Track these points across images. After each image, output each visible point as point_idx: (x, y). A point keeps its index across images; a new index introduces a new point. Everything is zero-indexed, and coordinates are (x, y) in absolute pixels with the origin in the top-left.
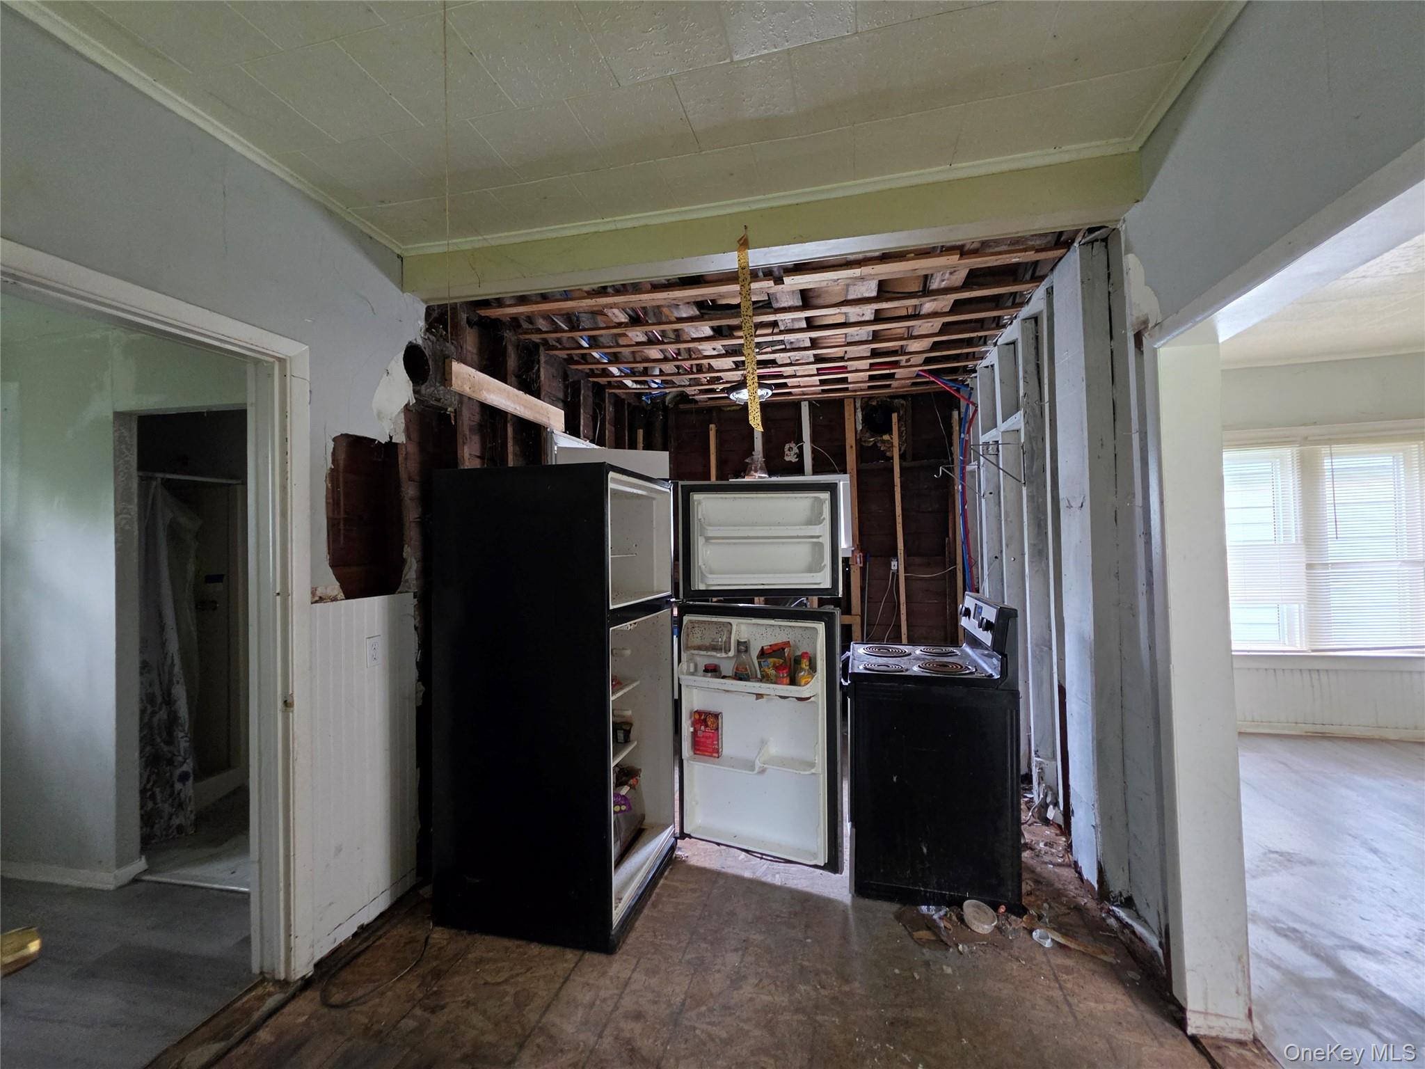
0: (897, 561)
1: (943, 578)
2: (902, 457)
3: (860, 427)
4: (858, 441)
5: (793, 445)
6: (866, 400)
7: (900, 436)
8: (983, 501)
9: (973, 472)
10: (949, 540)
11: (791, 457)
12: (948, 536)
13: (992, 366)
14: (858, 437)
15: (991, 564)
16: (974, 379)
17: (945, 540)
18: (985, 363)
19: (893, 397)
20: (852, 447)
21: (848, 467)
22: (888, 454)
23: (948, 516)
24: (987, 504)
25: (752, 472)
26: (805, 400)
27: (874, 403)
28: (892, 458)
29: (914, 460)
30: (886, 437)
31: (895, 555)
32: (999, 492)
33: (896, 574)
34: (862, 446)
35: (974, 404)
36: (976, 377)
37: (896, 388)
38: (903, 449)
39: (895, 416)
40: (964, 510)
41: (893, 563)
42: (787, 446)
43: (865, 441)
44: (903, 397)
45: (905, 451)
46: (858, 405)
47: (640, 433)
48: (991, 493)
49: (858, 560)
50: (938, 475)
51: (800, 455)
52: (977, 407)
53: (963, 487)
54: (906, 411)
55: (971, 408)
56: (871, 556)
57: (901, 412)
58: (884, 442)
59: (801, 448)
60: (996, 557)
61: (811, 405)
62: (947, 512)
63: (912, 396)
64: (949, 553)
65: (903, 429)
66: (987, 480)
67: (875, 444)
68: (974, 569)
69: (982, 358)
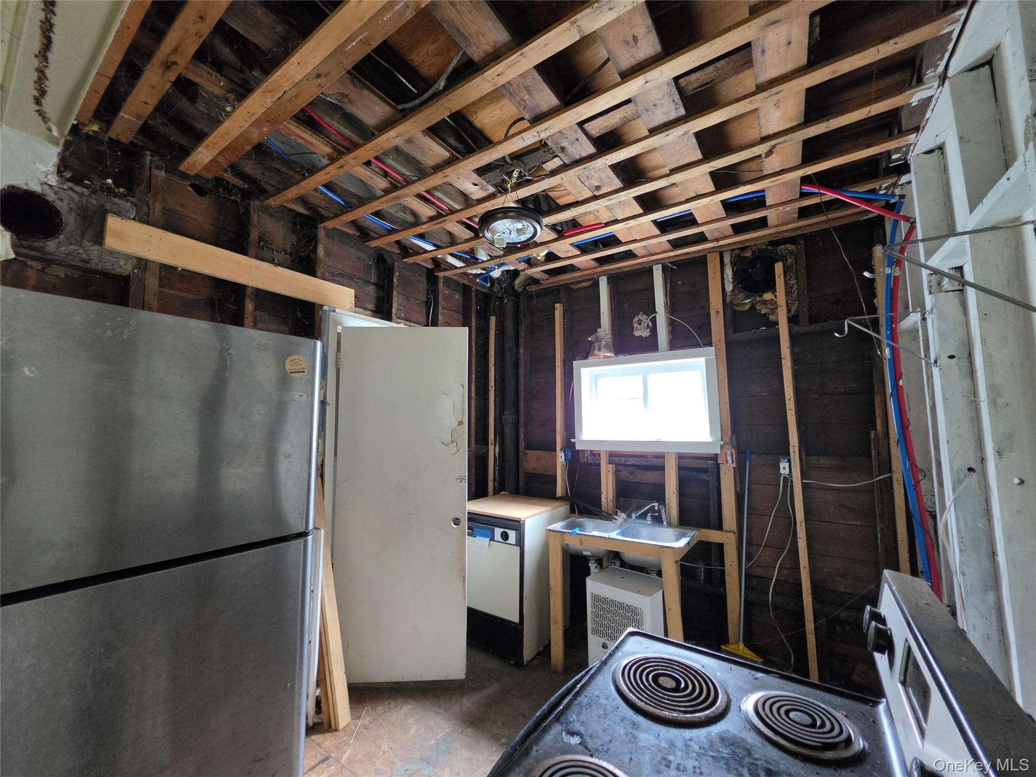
0: (789, 461)
1: (869, 489)
2: (792, 320)
3: (729, 287)
4: (727, 305)
5: (643, 317)
6: (737, 252)
7: (788, 292)
8: (936, 371)
9: (913, 332)
10: (876, 435)
11: (641, 332)
12: (875, 429)
13: (941, 148)
14: (728, 300)
15: (961, 481)
16: (907, 187)
17: (869, 434)
18: (924, 141)
19: (776, 243)
20: (718, 312)
21: (714, 339)
22: (772, 318)
23: (873, 399)
24: (943, 376)
25: (596, 352)
26: (657, 262)
27: (748, 254)
28: (777, 323)
29: (811, 322)
30: (768, 296)
31: (786, 454)
32: (970, 355)
33: (788, 480)
34: (734, 311)
35: (907, 219)
36: (909, 182)
37: (776, 226)
38: (794, 308)
39: (779, 267)
40: (897, 388)
41: (782, 465)
42: (636, 319)
43: (737, 305)
44: (792, 240)
45: (797, 312)
46: (727, 259)
47: (493, 319)
48: (952, 357)
49: (729, 458)
50: (841, 331)
51: (654, 330)
52: (915, 222)
53: (894, 351)
54: (796, 260)
55: (904, 227)
56: (751, 453)
57: (789, 261)
58: (764, 302)
59: (654, 320)
60: (971, 470)
61: (665, 269)
62: (871, 392)
63: (806, 237)
64: (878, 453)
65: (793, 282)
66: (942, 335)
67: (753, 307)
68: (924, 485)
69: (917, 129)
